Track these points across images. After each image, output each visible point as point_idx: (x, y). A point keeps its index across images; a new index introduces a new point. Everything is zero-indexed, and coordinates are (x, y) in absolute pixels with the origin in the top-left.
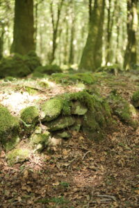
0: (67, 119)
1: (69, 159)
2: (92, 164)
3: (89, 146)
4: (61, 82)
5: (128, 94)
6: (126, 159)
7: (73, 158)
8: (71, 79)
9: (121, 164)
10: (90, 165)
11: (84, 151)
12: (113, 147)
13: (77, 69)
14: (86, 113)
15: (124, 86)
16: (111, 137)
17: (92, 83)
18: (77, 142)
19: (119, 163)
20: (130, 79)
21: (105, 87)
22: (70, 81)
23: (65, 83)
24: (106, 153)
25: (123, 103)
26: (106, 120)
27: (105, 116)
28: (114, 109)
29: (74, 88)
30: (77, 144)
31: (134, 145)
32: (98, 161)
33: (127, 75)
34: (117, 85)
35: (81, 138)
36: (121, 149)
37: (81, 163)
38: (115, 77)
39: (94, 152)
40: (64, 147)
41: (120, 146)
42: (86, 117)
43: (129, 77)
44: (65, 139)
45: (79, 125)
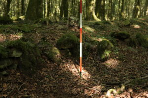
0: (6, 61)
1: (8, 91)
2: (26, 93)
3: (24, 79)
4: (4, 31)
5: (54, 39)
6: (51, 87)
7: (11, 90)
8: (12, 29)
9: (47, 91)
10: (24, 94)
11: (20, 84)
12: (42, 79)
13: (24, 19)
14: (21, 56)
15: (52, 33)
16: (41, 72)
17: (29, 32)
18: (15, 77)
19: (45, 90)
20: (57, 28)
21: (39, 35)
22: (12, 31)
23: (8, 32)
24: (36, 84)
25: (50, 46)
26: (37, 60)
27: (36, 57)
28: (43, 51)
29: (14, 36)
30: (15, 79)
31: (57, 76)
32: (30, 90)
33: (55, 25)
34: (48, 32)
35: (18, 74)
36: (48, 80)
37: (17, 93)
38: (47, 27)
39: (27, 84)
40: (5, 82)
41: (47, 78)
42: (21, 59)
43: (57, 27)
44: (6, 76)
45: (16, 65)
